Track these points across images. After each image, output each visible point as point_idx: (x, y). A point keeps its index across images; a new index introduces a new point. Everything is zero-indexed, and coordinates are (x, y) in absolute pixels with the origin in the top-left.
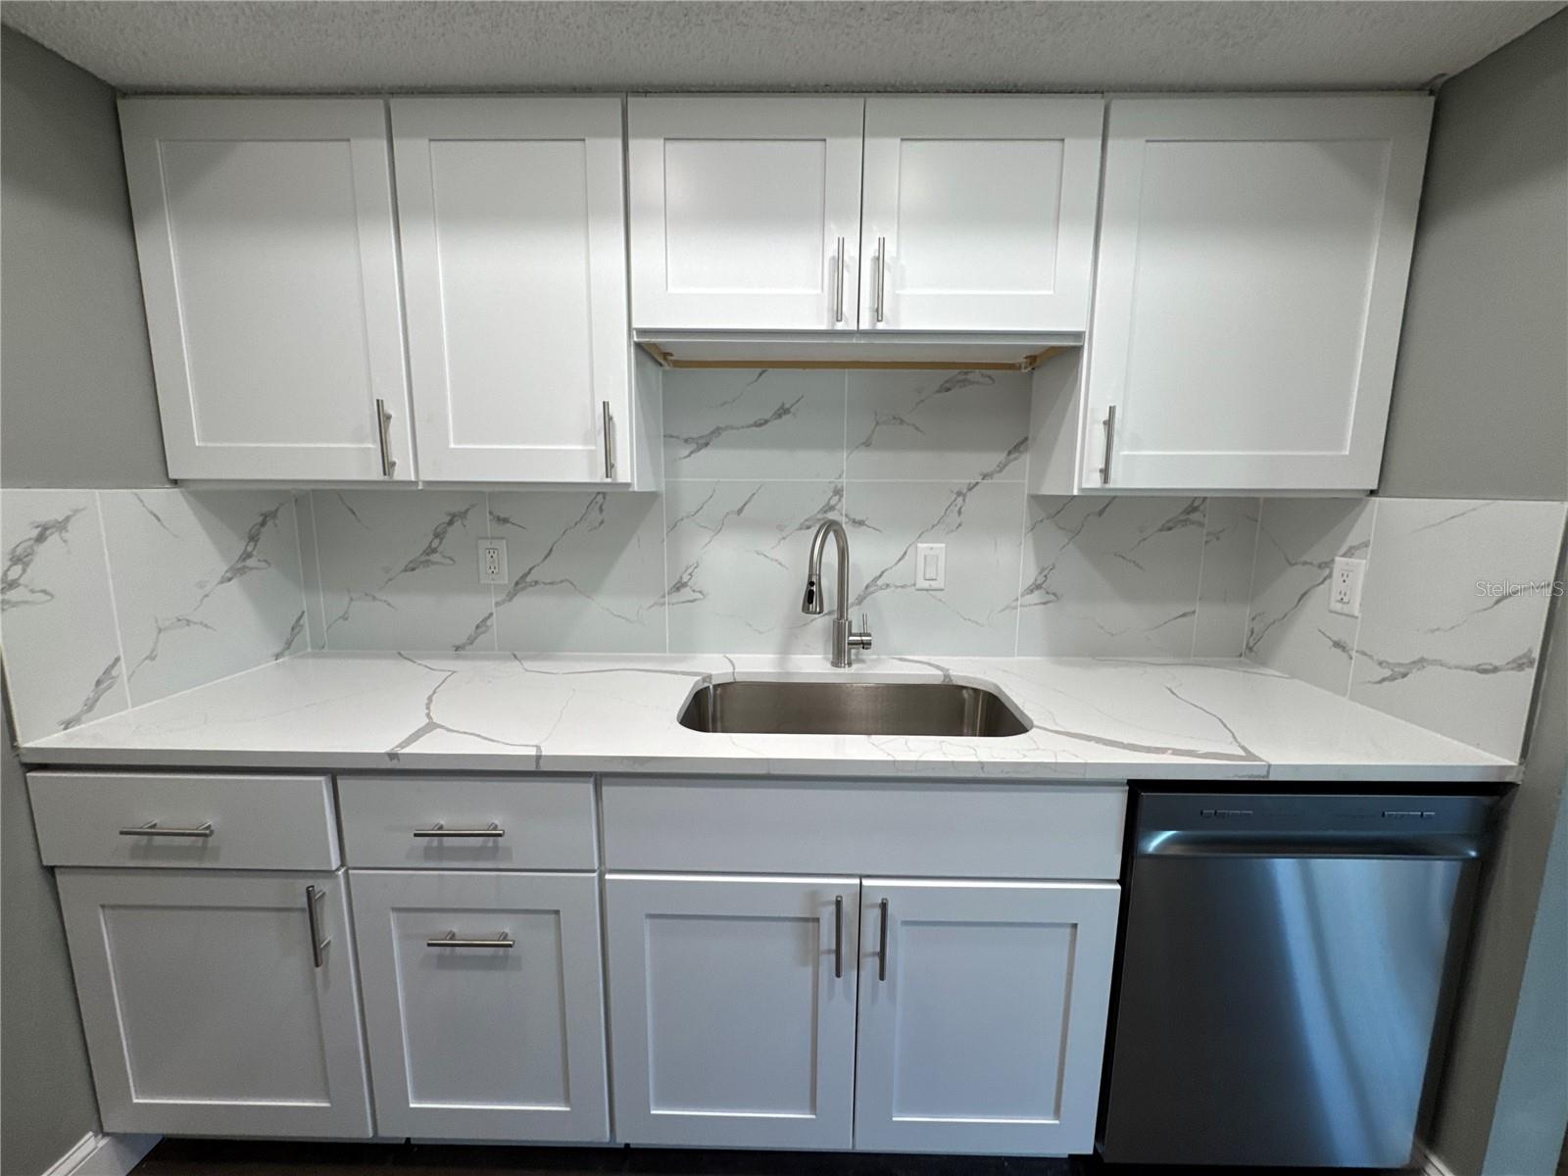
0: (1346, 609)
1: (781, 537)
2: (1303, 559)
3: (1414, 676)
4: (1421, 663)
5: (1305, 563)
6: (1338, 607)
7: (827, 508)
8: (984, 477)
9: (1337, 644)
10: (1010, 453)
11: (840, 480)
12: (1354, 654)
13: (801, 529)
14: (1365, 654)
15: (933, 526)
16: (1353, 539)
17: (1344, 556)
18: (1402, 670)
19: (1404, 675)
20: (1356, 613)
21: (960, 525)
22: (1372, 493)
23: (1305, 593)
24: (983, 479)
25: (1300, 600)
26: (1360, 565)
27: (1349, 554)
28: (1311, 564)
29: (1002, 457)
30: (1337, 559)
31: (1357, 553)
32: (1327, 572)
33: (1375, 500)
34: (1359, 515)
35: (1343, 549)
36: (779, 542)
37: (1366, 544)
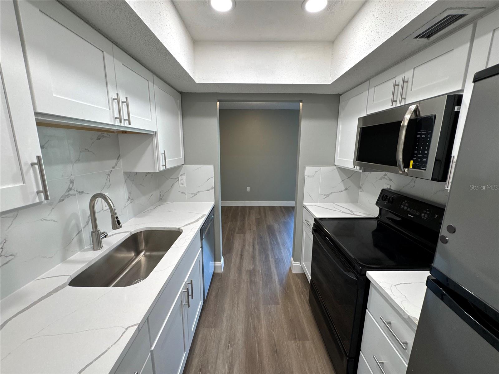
0: (183, 186)
1: (51, 208)
2: (171, 178)
3: (198, 194)
4: (198, 192)
5: (171, 179)
6: (181, 186)
7: (69, 189)
8: (113, 168)
9: (182, 193)
10: (117, 160)
11: (72, 177)
12: (186, 194)
13: (60, 202)
14: (188, 193)
15: (104, 187)
16: (181, 173)
17: (180, 176)
18: (196, 194)
19: (196, 195)
20: (185, 186)
21: (110, 185)
22: (183, 164)
23: (173, 185)
24: (113, 169)
25: (172, 186)
26: (184, 177)
27: (181, 176)
28: (173, 178)
29: (115, 161)
30: (179, 177)
31: (183, 175)
32: (177, 180)
33: (184, 165)
34: (181, 169)
35: (180, 175)
36: (51, 211)
37: (184, 174)
